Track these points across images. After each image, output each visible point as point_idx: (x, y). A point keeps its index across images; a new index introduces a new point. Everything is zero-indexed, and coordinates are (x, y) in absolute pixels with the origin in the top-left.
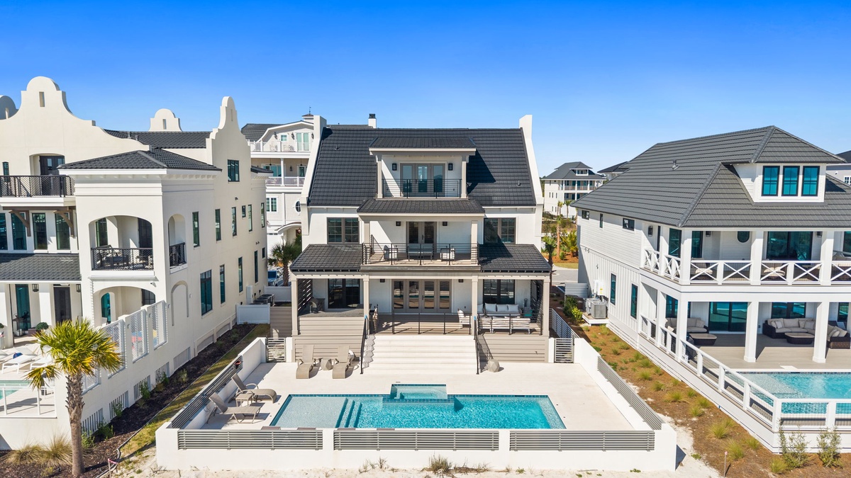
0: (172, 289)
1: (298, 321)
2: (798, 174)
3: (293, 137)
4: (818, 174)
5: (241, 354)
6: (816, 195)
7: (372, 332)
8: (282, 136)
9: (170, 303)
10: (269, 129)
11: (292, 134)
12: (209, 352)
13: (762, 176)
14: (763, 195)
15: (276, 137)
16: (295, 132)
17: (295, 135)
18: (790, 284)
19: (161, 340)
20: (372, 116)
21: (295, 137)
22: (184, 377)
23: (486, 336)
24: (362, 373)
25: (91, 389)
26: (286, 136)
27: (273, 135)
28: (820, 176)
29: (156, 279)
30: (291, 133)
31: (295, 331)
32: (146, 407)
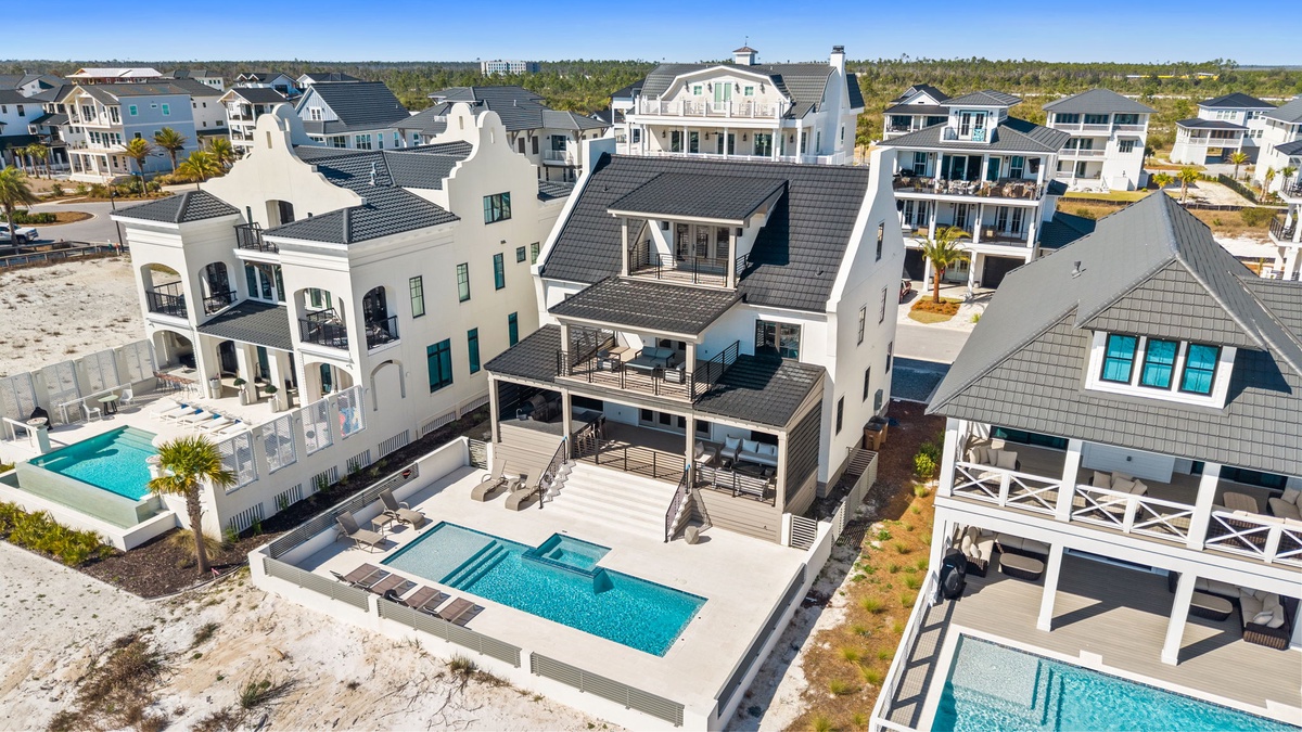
0: (371, 374)
1: (498, 427)
2: (1176, 354)
3: (710, 88)
4: (1218, 358)
5: (417, 461)
6: (1209, 394)
7: (574, 456)
8: (696, 88)
9: (369, 386)
10: (678, 77)
11: (710, 85)
12: (438, 434)
13: (1103, 348)
14: (1102, 378)
15: (687, 88)
16: (713, 81)
17: (713, 86)
18: (1126, 531)
19: (360, 427)
20: (839, 50)
21: (713, 90)
22: (375, 471)
23: (703, 492)
24: (541, 507)
25: (245, 486)
26: (700, 87)
27: (684, 86)
28: (1221, 363)
29: (351, 361)
30: (707, 82)
31: (494, 437)
32: (315, 504)
